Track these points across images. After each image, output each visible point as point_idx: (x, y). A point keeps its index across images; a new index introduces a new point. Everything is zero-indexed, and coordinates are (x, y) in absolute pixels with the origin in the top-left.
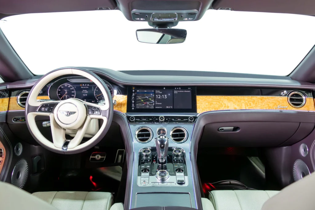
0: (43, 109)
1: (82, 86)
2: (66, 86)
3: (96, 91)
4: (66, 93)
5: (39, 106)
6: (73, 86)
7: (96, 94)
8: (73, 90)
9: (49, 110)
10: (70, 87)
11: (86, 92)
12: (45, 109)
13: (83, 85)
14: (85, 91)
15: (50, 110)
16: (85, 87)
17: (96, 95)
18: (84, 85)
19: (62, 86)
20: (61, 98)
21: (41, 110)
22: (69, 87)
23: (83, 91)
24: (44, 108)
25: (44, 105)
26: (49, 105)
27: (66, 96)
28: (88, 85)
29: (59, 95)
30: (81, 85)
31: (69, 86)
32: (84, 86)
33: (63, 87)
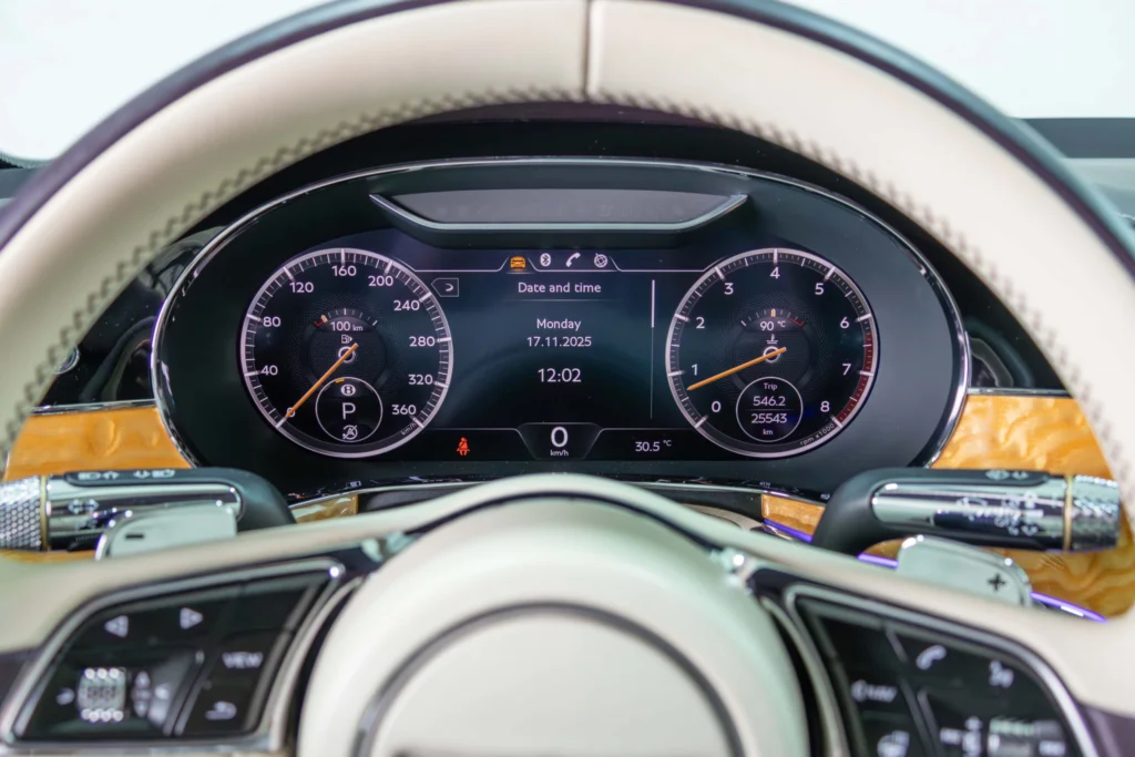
0: (99, 691)
1: (534, 278)
2: (341, 272)
3: (686, 330)
4: (347, 351)
5: (31, 653)
6: (427, 279)
7: (681, 361)
8: (423, 321)
9: (206, 702)
10: (385, 281)
11: (568, 342)
12: (130, 687)
13: (546, 259)
14: (560, 333)
15: (224, 710)
16: (561, 279)
17: (687, 379)
18: (558, 261)
19: (300, 277)
20: (291, 412)
21: (73, 710)
22: (374, 282)
23: (543, 332)
24: (114, 676)
25: (119, 626)
26: (189, 618)
27: (348, 390)
28: (601, 261)
29: (262, 378)
30: (518, 262)
31: (379, 272)
32: (546, 279)
33: (308, 287)
